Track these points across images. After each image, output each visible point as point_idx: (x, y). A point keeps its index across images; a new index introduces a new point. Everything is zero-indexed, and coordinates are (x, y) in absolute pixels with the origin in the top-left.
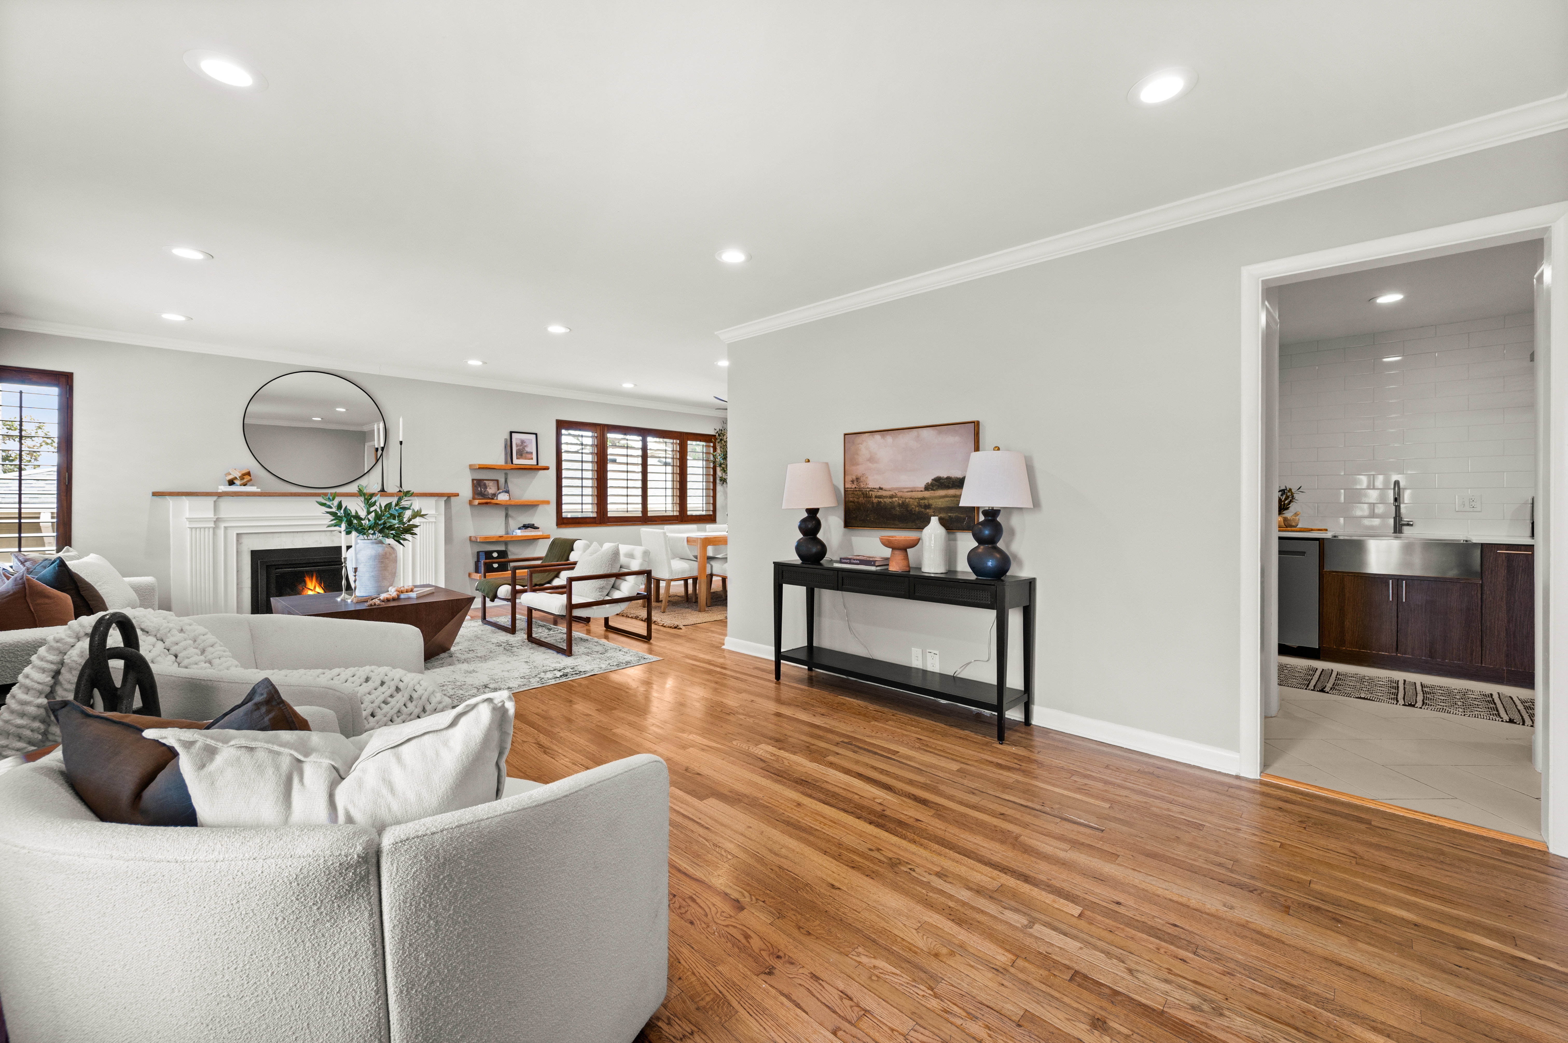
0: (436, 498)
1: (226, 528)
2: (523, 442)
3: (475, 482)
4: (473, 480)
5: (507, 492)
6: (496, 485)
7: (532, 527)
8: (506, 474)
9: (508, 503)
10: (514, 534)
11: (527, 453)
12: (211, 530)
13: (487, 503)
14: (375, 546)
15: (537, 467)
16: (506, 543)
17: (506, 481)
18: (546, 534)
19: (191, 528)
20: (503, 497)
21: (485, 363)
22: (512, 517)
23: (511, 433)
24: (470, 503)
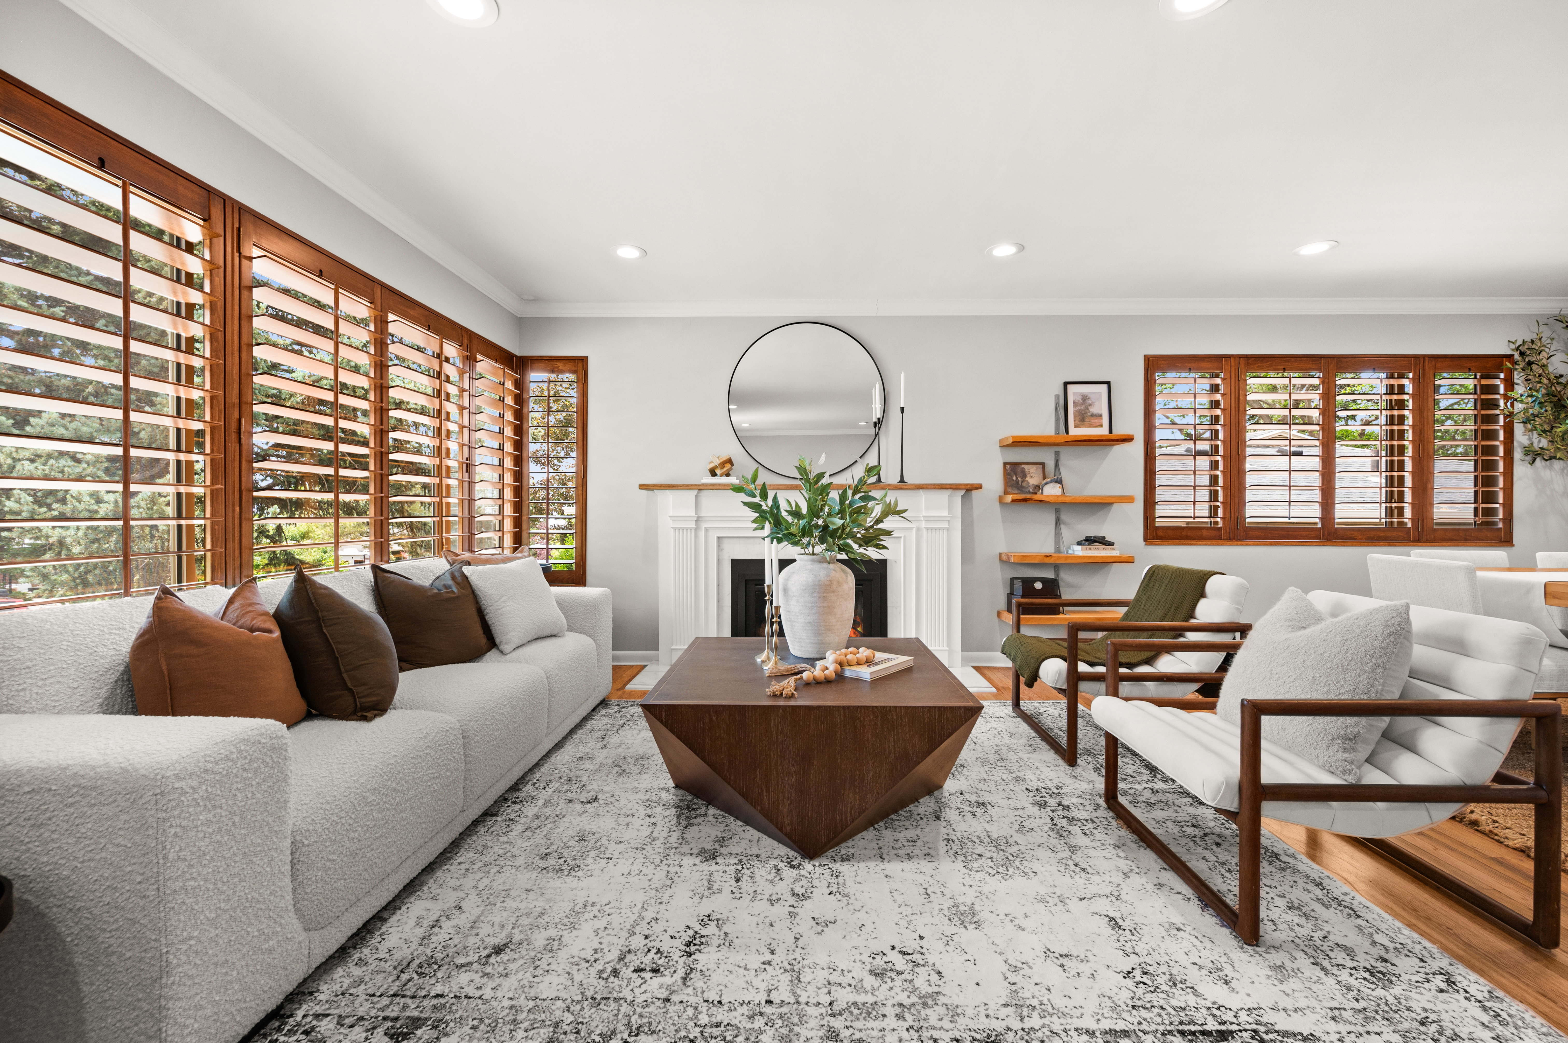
0: (949, 492)
1: (707, 529)
2: (1085, 398)
3: (1008, 466)
4: (1005, 464)
5: (1059, 481)
6: (1040, 471)
7: (1102, 541)
8: (1057, 454)
9: (1060, 500)
10: (1070, 552)
11: (1093, 415)
12: (693, 531)
13: (1025, 500)
14: (817, 566)
15: (1111, 437)
16: (1057, 567)
17: (1057, 465)
18: (1127, 554)
19: (675, 529)
20: (1051, 491)
21: (1022, 248)
22: (1064, 524)
23: (1066, 384)
24: (1001, 500)
